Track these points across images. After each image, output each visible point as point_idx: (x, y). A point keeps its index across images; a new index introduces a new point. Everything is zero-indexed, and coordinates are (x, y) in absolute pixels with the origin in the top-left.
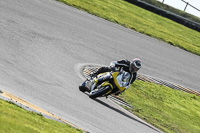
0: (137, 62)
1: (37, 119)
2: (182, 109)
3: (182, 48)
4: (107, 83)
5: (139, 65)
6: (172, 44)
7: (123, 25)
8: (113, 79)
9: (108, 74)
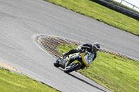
0: (97, 45)
1: (5, 73)
2: (107, 65)
3: (106, 23)
4: (76, 62)
5: (99, 47)
6: (99, 20)
7: (65, 8)
8: (81, 58)
9: (77, 54)
